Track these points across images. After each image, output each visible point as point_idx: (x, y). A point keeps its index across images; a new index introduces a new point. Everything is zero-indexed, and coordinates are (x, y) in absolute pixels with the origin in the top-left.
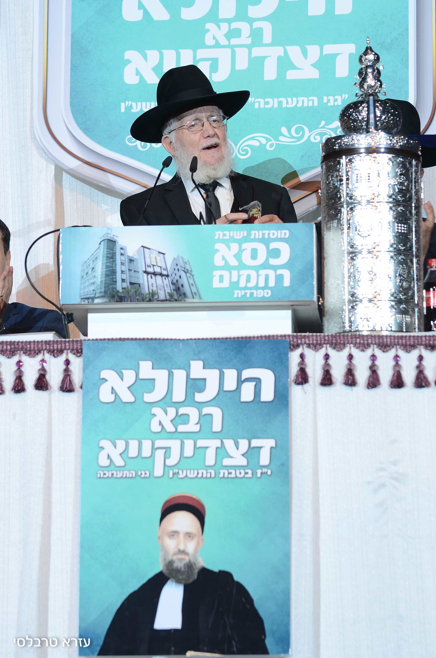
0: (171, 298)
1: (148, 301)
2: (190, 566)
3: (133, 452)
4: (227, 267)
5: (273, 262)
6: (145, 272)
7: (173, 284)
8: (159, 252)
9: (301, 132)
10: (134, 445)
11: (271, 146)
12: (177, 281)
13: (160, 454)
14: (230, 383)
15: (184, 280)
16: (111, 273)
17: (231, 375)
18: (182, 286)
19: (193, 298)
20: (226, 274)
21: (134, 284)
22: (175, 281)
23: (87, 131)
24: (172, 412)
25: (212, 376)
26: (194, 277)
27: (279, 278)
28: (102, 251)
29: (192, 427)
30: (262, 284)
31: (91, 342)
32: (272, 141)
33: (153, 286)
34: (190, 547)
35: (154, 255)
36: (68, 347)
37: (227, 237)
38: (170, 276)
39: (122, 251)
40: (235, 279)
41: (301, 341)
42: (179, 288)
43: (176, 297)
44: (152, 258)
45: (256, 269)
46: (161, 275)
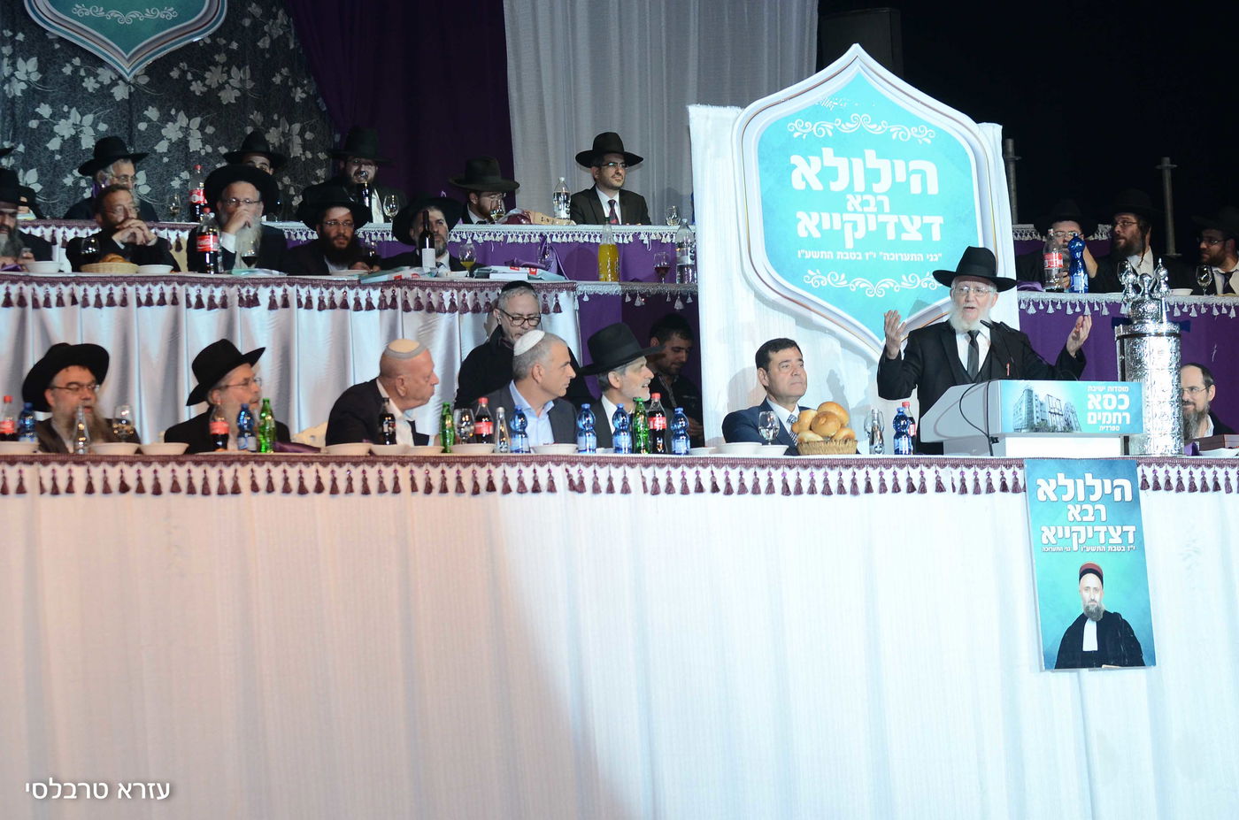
0: (1064, 431)
1: (1052, 432)
2: (1098, 609)
3: (1060, 535)
4: (1095, 410)
5: (1121, 407)
6: (1050, 412)
8: (1057, 399)
10: (1060, 529)
12: (1068, 419)
13: (1075, 535)
14: (1108, 490)
15: (1072, 419)
16: (1030, 412)
17: (1107, 482)
18: (1071, 422)
19: (1077, 429)
20: (1094, 414)
21: (1044, 420)
22: (1066, 419)
24: (1078, 507)
25: (1097, 483)
26: (1077, 416)
27: (1124, 419)
28: (1025, 398)
29: (1090, 518)
30: (1114, 422)
33: (1054, 422)
34: (1097, 597)
35: (1054, 400)
36: (1014, 463)
37: (1095, 390)
38: (1064, 415)
39: (1036, 398)
40: (1099, 418)
41: (1141, 461)
42: (1069, 423)
43: (1067, 429)
44: (1053, 403)
45: (1112, 412)
46: (1058, 414)
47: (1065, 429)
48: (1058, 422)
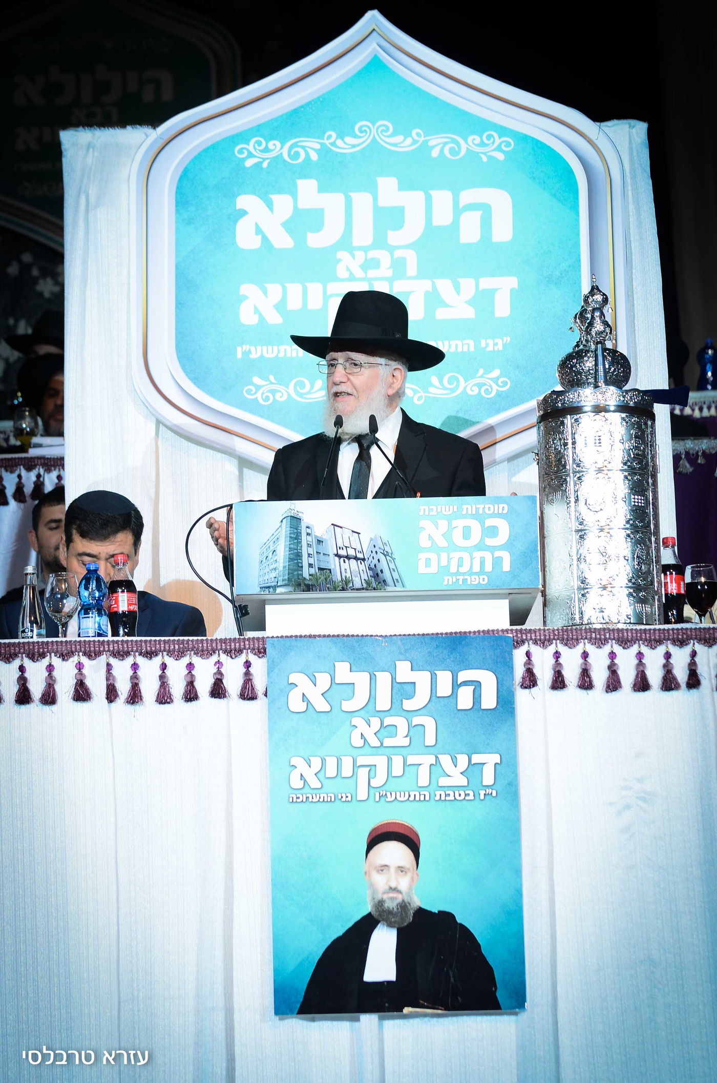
0: (368, 587)
1: (341, 590)
2: (404, 906)
3: (331, 771)
4: (434, 548)
5: (489, 542)
6: (337, 555)
7: (370, 569)
8: (353, 531)
9: (455, 382)
10: (331, 763)
11: (420, 399)
12: (375, 565)
13: (363, 773)
14: (444, 688)
15: (383, 565)
16: (295, 557)
17: (444, 679)
18: (382, 571)
19: (395, 586)
20: (433, 557)
21: (323, 569)
22: (372, 566)
23: (196, 381)
24: (376, 722)
25: (422, 679)
26: (396, 561)
27: (497, 562)
28: (285, 530)
29: (401, 740)
30: (476, 568)
31: (276, 639)
32: (420, 392)
33: (346, 572)
34: (403, 883)
35: (348, 533)
36: (247, 646)
37: (434, 513)
38: (367, 559)
39: (309, 531)
40: (444, 562)
41: (526, 636)
42: (377, 574)
43: (374, 585)
44: (344, 537)
45: (470, 550)
46: (356, 558)
47: (368, 583)
48: (357, 572)
